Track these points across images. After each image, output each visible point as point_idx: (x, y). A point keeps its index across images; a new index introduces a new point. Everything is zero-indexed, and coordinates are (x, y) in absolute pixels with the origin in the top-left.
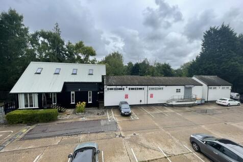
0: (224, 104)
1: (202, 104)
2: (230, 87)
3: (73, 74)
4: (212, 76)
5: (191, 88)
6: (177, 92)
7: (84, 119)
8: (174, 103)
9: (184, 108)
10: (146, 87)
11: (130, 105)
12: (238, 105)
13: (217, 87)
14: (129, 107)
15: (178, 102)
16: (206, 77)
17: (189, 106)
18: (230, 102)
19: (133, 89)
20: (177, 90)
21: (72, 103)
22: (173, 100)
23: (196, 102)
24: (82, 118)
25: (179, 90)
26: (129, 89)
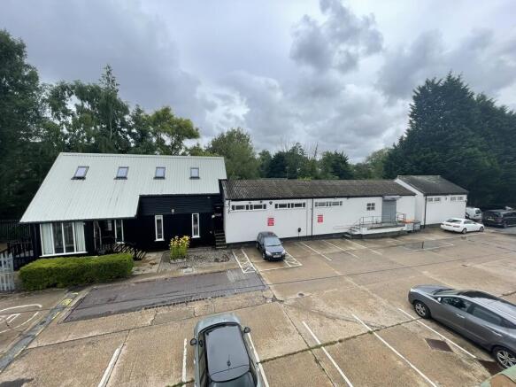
0: (456, 229)
1: (414, 232)
2: (465, 197)
3: (156, 178)
4: (431, 177)
5: (394, 200)
6: (368, 209)
7: (191, 271)
8: (364, 231)
9: (383, 240)
10: (309, 202)
11: (281, 240)
12: (481, 230)
13: (443, 198)
14: (279, 243)
15: (372, 228)
16: (420, 178)
17: (392, 235)
18: (465, 226)
19: (283, 206)
20: (369, 205)
21: (157, 240)
22: (362, 225)
23: (405, 228)
24: (184, 270)
25: (373, 204)
26: (276, 206)
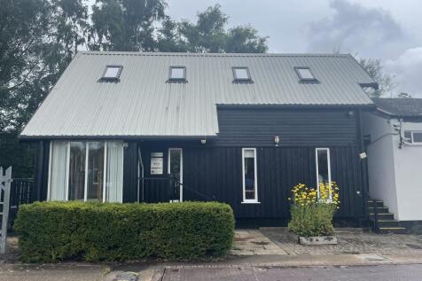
3: (238, 81)
21: (246, 201)
